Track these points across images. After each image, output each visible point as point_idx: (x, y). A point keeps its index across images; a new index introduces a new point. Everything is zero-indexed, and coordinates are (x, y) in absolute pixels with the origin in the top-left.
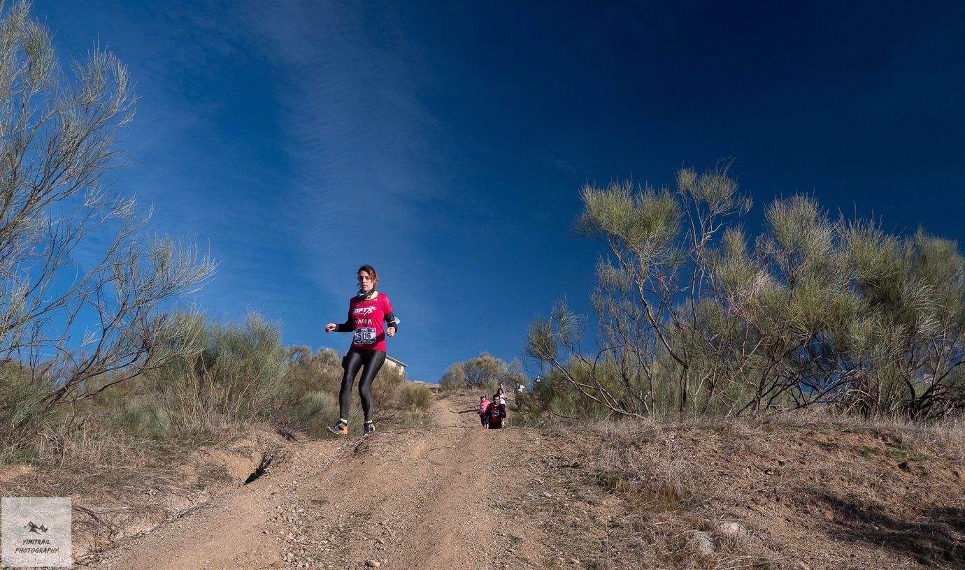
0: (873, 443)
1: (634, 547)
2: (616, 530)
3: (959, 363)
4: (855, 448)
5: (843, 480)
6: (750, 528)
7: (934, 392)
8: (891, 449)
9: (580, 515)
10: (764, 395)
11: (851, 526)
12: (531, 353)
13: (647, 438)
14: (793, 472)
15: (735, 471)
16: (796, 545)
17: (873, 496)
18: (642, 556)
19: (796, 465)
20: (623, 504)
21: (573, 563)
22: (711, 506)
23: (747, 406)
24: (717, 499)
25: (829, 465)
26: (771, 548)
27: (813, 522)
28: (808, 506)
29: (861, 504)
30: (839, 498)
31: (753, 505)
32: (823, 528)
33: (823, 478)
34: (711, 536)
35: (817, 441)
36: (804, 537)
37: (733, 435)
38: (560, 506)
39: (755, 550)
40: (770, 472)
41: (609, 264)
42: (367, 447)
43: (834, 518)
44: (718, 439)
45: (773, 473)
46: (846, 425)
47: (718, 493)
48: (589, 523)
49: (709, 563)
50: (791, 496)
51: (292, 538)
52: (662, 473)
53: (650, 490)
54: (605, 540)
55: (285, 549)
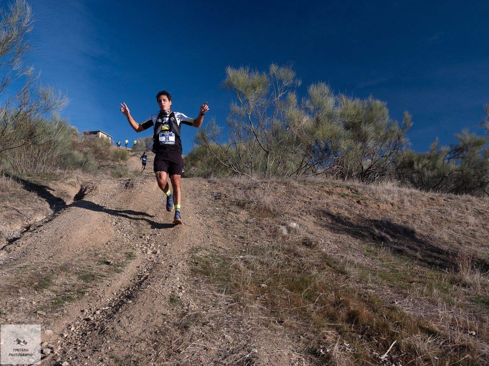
0: (347, 192)
1: (257, 231)
2: (248, 225)
3: (383, 157)
4: (340, 193)
5: (335, 207)
6: (300, 225)
7: (371, 169)
8: (354, 195)
9: (233, 218)
11: (338, 226)
13: (255, 186)
14: (316, 203)
15: (293, 202)
16: (318, 232)
17: (346, 214)
18: (260, 235)
19: (317, 200)
20: (249, 214)
21: (234, 237)
22: (284, 216)
23: (295, 172)
24: (286, 213)
25: (329, 201)
26: (309, 233)
27: (324, 224)
28: (322, 217)
29: (342, 217)
30: (334, 214)
31: (301, 216)
32: (328, 226)
33: (327, 206)
34: (287, 228)
35: (325, 191)
36: (321, 230)
37: (291, 186)
38: (223, 214)
39: (303, 234)
40: (306, 203)
41: (236, 105)
42: (133, 185)
43: (332, 223)
44: (285, 188)
45: (308, 203)
46: (336, 183)
47: (286, 211)
48: (237, 221)
49: (286, 238)
50: (315, 213)
51: (115, 224)
52: (264, 202)
53: (259, 208)
54: (245, 228)
55: (114, 228)
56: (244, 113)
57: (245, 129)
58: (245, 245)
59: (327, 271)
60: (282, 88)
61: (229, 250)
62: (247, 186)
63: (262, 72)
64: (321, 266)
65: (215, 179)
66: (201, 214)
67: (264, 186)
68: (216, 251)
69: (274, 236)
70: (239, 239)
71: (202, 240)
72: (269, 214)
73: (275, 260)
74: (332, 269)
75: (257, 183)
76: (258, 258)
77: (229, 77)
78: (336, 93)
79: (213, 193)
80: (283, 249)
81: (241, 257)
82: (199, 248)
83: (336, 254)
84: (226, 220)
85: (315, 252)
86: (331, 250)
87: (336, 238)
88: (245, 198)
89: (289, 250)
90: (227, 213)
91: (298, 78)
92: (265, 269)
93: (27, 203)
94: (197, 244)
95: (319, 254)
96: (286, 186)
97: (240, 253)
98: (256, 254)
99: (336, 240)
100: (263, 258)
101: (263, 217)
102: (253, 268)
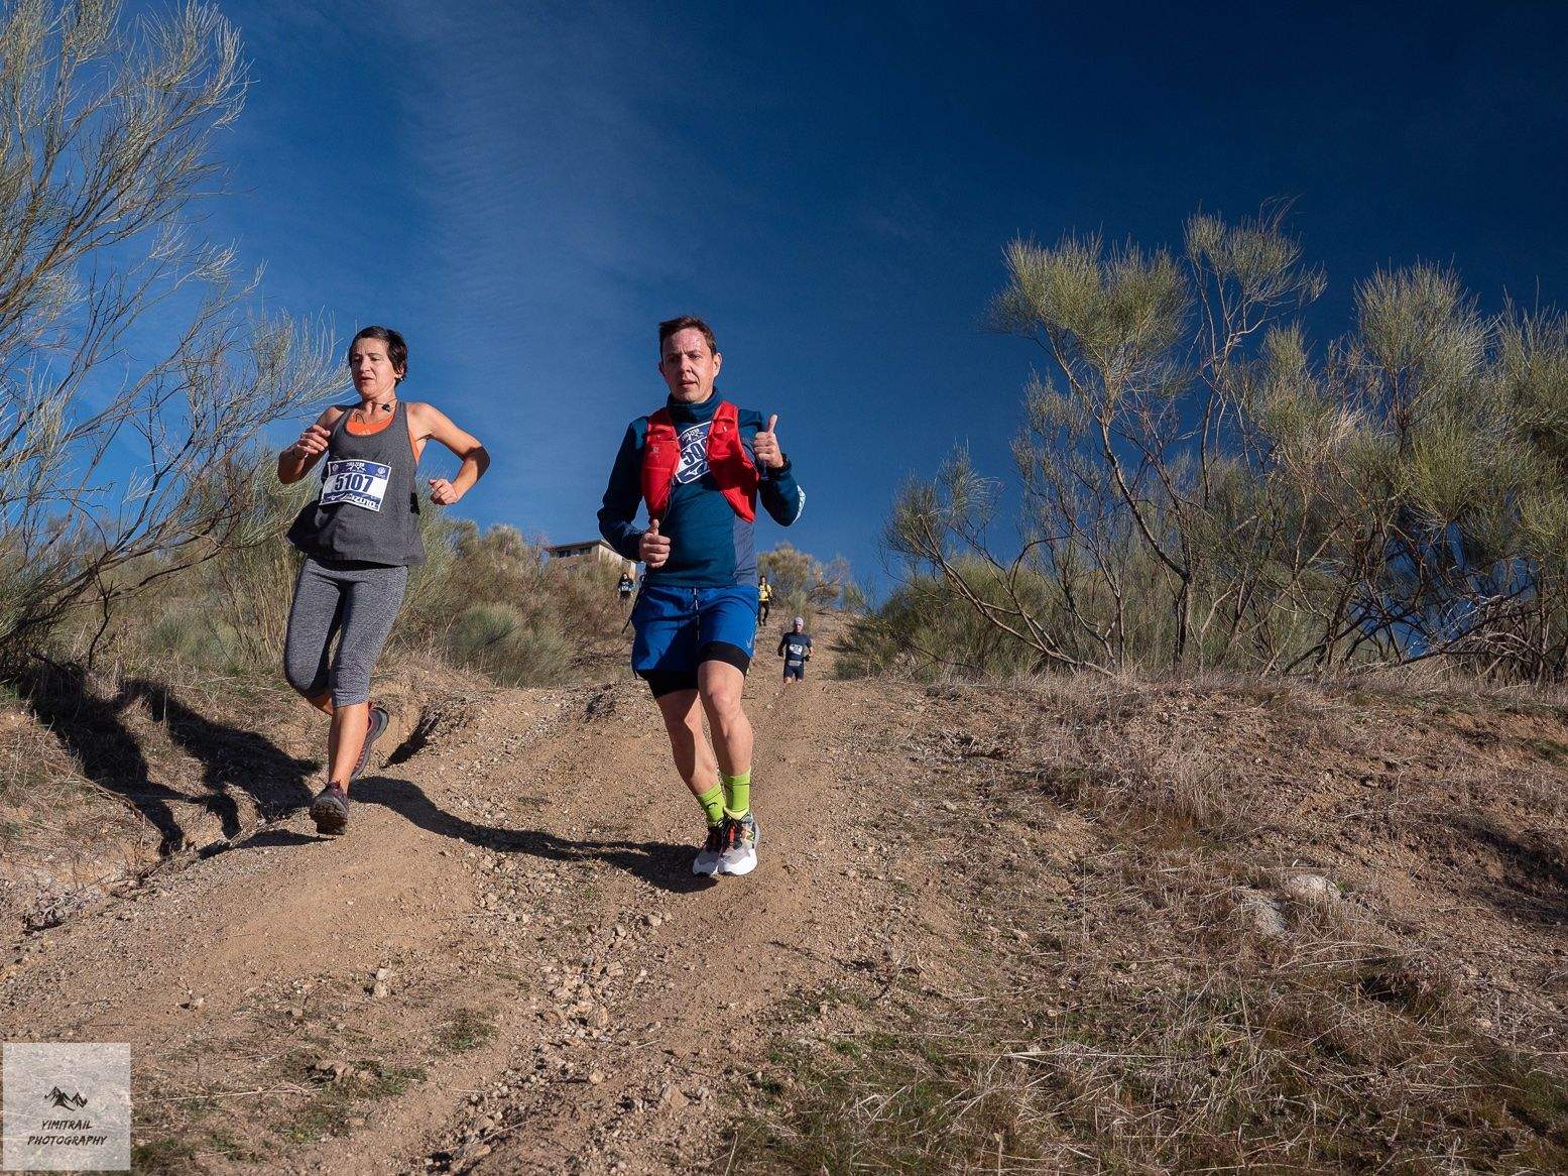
1: (1127, 912)
2: (1089, 880)
4: (1530, 742)
5: (1514, 803)
6: (1346, 888)
9: (1017, 847)
10: (1341, 636)
11: (1538, 894)
12: (897, 545)
13: (1128, 709)
14: (1416, 785)
15: (1305, 777)
16: (1440, 926)
18: (1143, 931)
19: (1420, 771)
20: (1094, 831)
21: (1016, 938)
22: (1262, 841)
23: (1307, 655)
24: (1274, 829)
25: (1482, 775)
26: (1393, 926)
27: (1467, 883)
28: (1452, 850)
29: (1557, 853)
30: (1513, 838)
31: (1345, 844)
32: (1488, 895)
33: (1475, 798)
34: (1276, 900)
35: (1456, 729)
36: (1453, 913)
37: (1292, 708)
38: (976, 828)
39: (1363, 931)
40: (1369, 783)
41: (1049, 386)
42: (612, 705)
43: (1506, 877)
44: (1264, 717)
45: (1377, 785)
46: (1507, 698)
47: (1274, 818)
48: (1036, 864)
49: (1277, 951)
50: (1418, 830)
51: (491, 867)
52: (1166, 776)
53: (1144, 806)
54: (1070, 898)
55: (481, 886)
56: (1080, 420)
57: (1088, 485)
58: (1064, 982)
59: (1524, 1161)
60: (1241, 308)
61: (981, 1005)
62: (1093, 709)
63: (1153, 253)
64: (1480, 1123)
65: (959, 681)
66: (877, 826)
67: (1166, 709)
68: (907, 1012)
69: (1215, 942)
70: (1035, 953)
71: (856, 952)
72: (1189, 832)
73: (1214, 1081)
74: (1549, 1144)
75: (1136, 696)
76: (1123, 1057)
77: (1018, 280)
79: (942, 737)
80: (1261, 1013)
81: (1035, 1051)
82: (823, 997)
83: (1557, 1048)
84: (984, 858)
85: (1433, 1037)
86: (1526, 1025)
87: (1541, 958)
88: (1082, 759)
89: (1292, 1021)
90: (992, 824)
91: (1308, 268)
92: (1158, 1135)
93: (183, 775)
94: (823, 971)
95: (1458, 1045)
96: (1268, 707)
97: (1030, 1024)
98: (1114, 1038)
99: (1542, 970)
100: (1153, 1061)
101: (1160, 847)
102: (1090, 1127)
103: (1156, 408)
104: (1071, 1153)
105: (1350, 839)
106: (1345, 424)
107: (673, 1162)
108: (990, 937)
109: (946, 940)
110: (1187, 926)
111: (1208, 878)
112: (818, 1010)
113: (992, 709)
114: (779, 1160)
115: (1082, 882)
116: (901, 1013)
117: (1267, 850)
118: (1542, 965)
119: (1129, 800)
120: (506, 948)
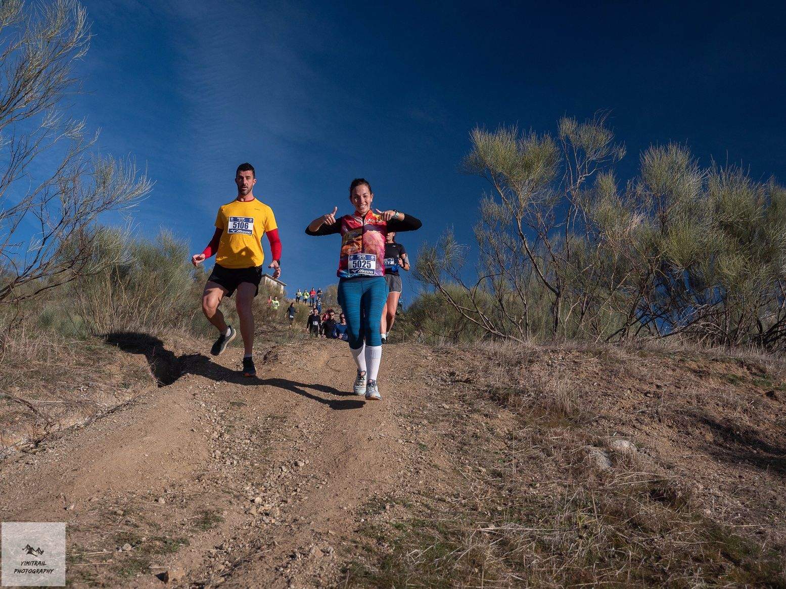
0: (740, 372)
1: (534, 459)
2: (514, 442)
4: (724, 375)
5: (718, 405)
6: (639, 446)
7: (780, 328)
8: (757, 378)
9: (479, 427)
10: (632, 324)
11: (730, 449)
12: (416, 277)
13: (532, 358)
14: (671, 396)
15: (618, 392)
16: (683, 464)
17: (746, 421)
18: (542, 468)
19: (672, 389)
20: (516, 419)
21: (480, 471)
22: (598, 424)
23: (617, 332)
24: (604, 418)
25: (702, 391)
26: (662, 465)
27: (696, 444)
28: (689, 427)
29: (738, 429)
30: (717, 421)
31: (638, 425)
32: (706, 449)
33: (699, 402)
34: (606, 452)
35: (689, 369)
36: (690, 458)
37: (610, 358)
38: (459, 417)
39: (648, 467)
40: (649, 395)
41: (492, 200)
42: (276, 356)
43: (714, 441)
44: (598, 363)
45: (652, 396)
46: (712, 354)
47: (604, 412)
48: (489, 435)
49: (607, 477)
50: (673, 418)
51: (217, 437)
52: (551, 391)
53: (541, 406)
54: (506, 451)
55: (212, 447)
56: (507, 217)
57: (510, 249)
58: (504, 493)
59: (730, 578)
60: (585, 164)
62: (515, 359)
63: (543, 136)
64: (709, 560)
65: (448, 345)
66: (410, 416)
67: (550, 359)
68: (429, 508)
69: (577, 473)
70: (490, 479)
71: (402, 480)
72: (563, 419)
73: (581, 541)
74: (742, 570)
75: (536, 352)
77: (477, 147)
78: (703, 165)
79: (441, 373)
80: (602, 508)
81: (492, 527)
82: (387, 501)
83: (742, 524)
84: (463, 432)
85: (684, 519)
86: (726, 512)
87: (732, 480)
88: (510, 383)
89: (616, 512)
90: (467, 416)
91: (618, 144)
92: (554, 568)
93: (58, 390)
94: (386, 488)
95: (696, 523)
96: (600, 358)
97: (489, 514)
98: (530, 520)
99: (734, 486)
100: (550, 532)
101: (549, 426)
102: (521, 564)
103: (544, 212)
104: (512, 578)
105: (640, 422)
106: (637, 219)
107: (318, 585)
108: (467, 471)
109: (446, 473)
110: (564, 466)
111: (573, 441)
112: (384, 508)
113: (465, 359)
114: (370, 583)
115: (512, 444)
116: (426, 510)
117: (600, 428)
118: (734, 483)
119: (534, 403)
120: (226, 478)
